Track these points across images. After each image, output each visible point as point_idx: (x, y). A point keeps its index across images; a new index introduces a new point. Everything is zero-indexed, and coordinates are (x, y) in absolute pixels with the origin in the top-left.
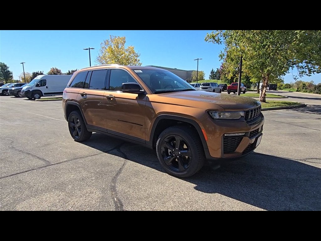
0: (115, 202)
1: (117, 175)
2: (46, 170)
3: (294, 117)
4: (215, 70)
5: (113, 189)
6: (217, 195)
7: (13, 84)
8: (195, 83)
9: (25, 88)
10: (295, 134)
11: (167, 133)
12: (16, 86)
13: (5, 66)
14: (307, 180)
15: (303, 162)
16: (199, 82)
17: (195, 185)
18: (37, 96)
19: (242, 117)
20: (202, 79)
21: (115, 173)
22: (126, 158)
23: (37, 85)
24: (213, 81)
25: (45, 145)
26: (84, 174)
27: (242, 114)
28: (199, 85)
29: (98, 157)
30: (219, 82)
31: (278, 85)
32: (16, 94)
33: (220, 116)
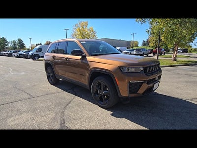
0: (61, 121)
1: (67, 105)
2: (29, 100)
3: (194, 71)
4: (146, 41)
5: (62, 113)
6: (124, 120)
7: (25, 51)
8: (131, 49)
9: (30, 53)
10: (190, 82)
11: (97, 80)
12: (26, 52)
13: (21, 41)
14: (188, 113)
15: (189, 101)
16: (134, 48)
17: (112, 113)
18: (37, 58)
19: (142, 71)
20: (137, 46)
21: (66, 104)
22: (76, 95)
23: (37, 52)
24: (144, 47)
25: (33, 86)
26: (49, 103)
27: (142, 69)
28: (134, 50)
29: (60, 94)
30: (148, 48)
31: (189, 49)
32: (26, 57)
33: (128, 70)
